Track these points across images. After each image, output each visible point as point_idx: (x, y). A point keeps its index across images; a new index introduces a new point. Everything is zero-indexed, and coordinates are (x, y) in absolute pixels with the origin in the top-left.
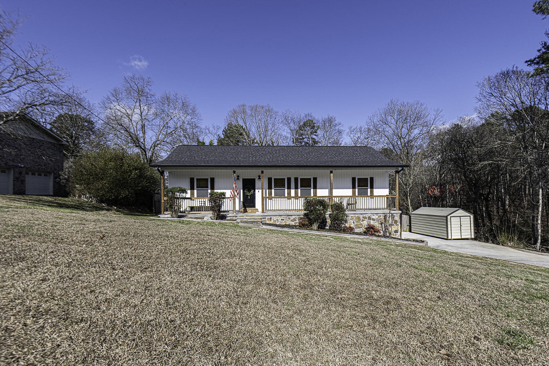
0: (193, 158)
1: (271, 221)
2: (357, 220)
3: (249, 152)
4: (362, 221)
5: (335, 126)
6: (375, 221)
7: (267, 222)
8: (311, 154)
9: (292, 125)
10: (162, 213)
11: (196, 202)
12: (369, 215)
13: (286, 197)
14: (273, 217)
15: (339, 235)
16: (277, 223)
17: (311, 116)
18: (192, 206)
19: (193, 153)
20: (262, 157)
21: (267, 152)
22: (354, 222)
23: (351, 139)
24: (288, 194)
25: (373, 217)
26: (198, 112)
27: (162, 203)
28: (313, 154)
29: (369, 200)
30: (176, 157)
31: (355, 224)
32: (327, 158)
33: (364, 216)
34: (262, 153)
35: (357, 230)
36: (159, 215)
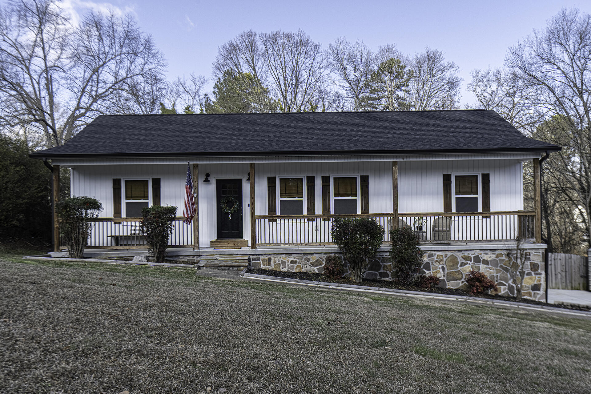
0: (121, 140)
1: (270, 264)
2: (451, 264)
3: (234, 126)
4: (461, 266)
5: (443, 70)
6: (490, 266)
7: (262, 267)
8: (361, 128)
9: (350, 70)
10: (56, 249)
11: (125, 227)
12: (477, 253)
13: (304, 217)
14: (275, 256)
15: (404, 295)
16: (282, 270)
17: (393, 52)
18: (117, 234)
19: (124, 130)
20: (258, 135)
21: (271, 126)
22: (443, 269)
23: (479, 96)
24: (308, 211)
25: (486, 257)
26: (157, 51)
27: (56, 229)
28: (366, 128)
29: (480, 221)
30: (89, 139)
31: (446, 271)
32: (393, 136)
33: (466, 255)
34: (260, 128)
35: (450, 285)
36: (49, 253)
